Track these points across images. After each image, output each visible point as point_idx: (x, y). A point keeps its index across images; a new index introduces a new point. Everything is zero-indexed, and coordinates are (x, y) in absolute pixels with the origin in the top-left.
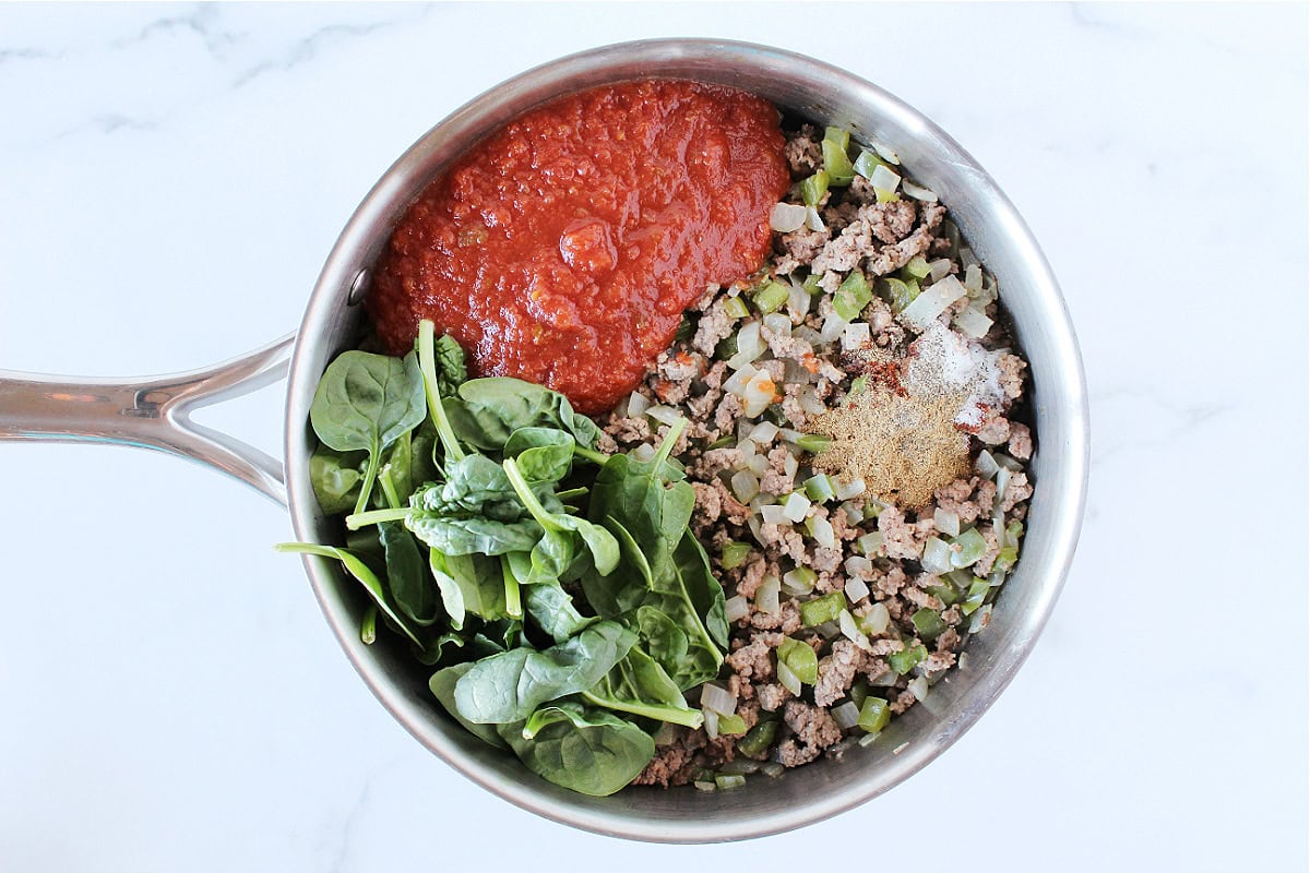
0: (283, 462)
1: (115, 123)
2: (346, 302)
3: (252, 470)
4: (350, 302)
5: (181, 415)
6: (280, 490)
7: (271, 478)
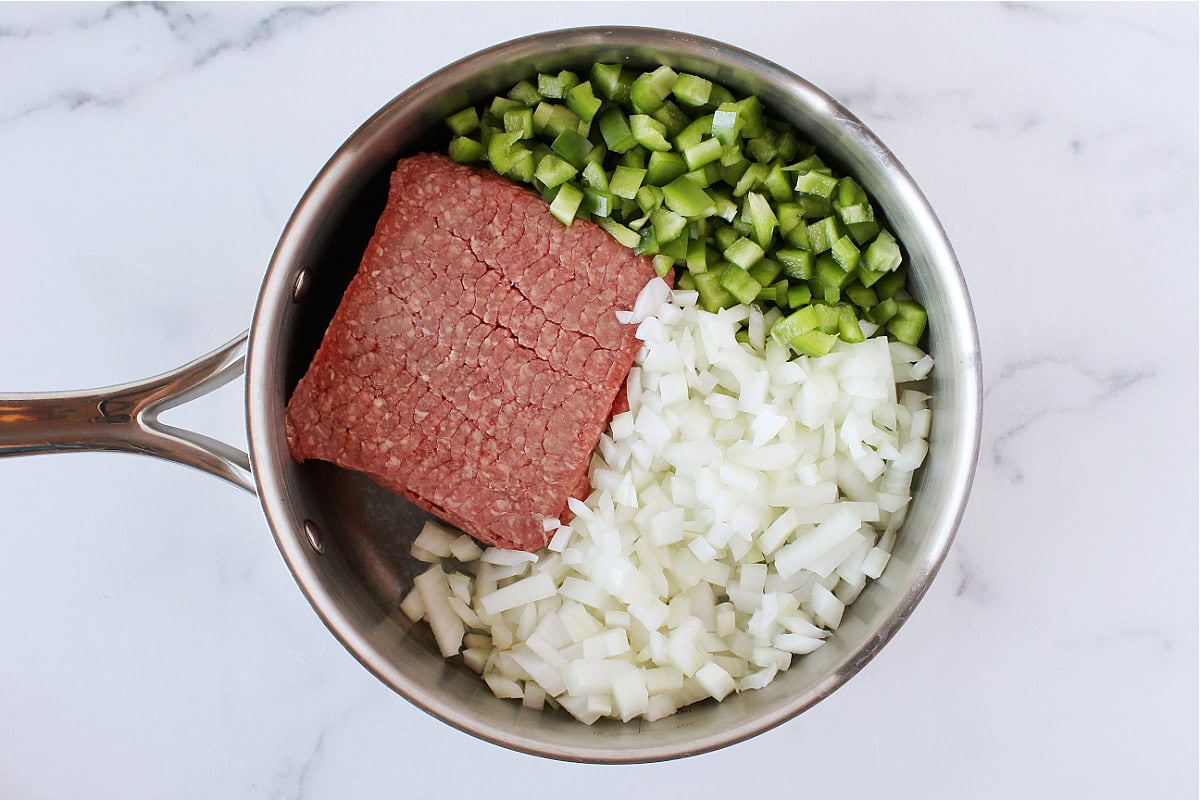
0: (248, 452)
1: (80, 100)
2: (291, 301)
3: (220, 462)
4: (295, 301)
5: (149, 418)
6: (248, 478)
7: (239, 468)
